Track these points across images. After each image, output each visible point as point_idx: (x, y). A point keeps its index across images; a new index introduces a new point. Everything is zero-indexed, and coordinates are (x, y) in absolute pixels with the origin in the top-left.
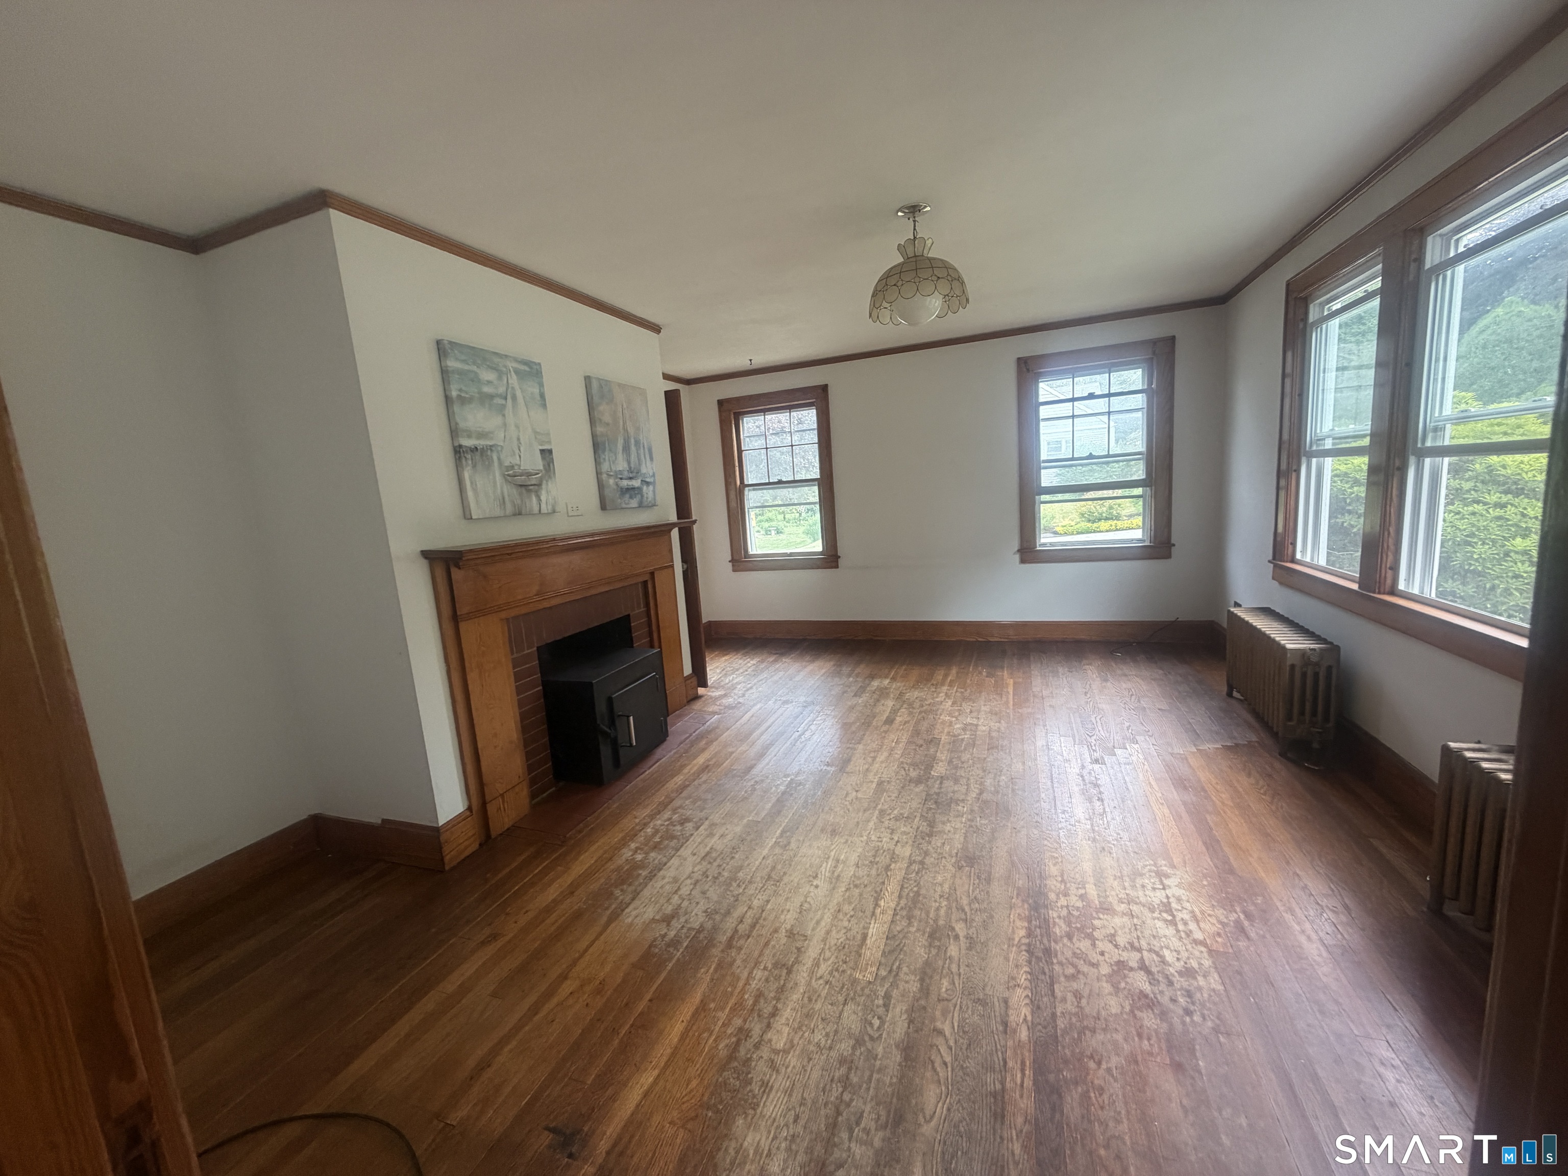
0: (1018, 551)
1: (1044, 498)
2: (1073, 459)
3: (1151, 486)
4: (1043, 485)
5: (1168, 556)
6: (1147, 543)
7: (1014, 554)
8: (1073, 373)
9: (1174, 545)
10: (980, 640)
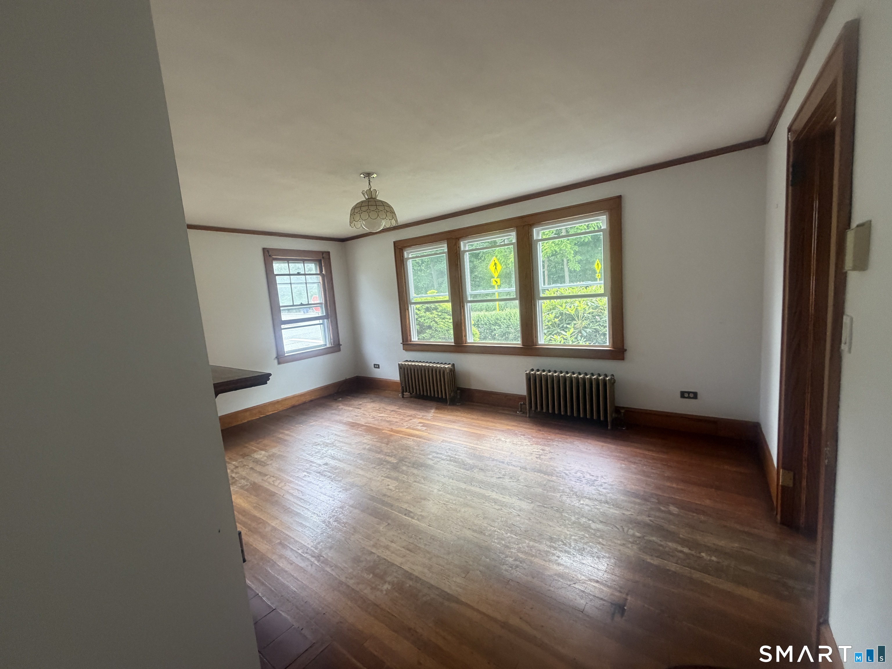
0: (276, 357)
1: (283, 326)
2: (293, 305)
3: (327, 319)
4: (283, 320)
5: (339, 350)
6: (328, 345)
7: (274, 359)
8: (288, 261)
9: (341, 345)
10: (262, 416)
